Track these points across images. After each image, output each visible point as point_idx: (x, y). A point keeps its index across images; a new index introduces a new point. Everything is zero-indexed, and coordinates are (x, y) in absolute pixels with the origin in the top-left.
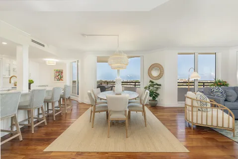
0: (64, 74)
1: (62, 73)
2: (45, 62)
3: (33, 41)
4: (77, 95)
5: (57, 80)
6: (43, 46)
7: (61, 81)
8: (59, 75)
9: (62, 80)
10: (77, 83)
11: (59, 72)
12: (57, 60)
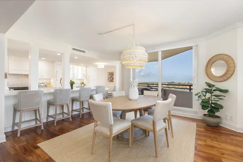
2: (96, 66)
3: (74, 49)
5: (110, 82)
6: (84, 52)
8: (111, 77)
9: (113, 82)
11: (111, 74)
12: (106, 64)
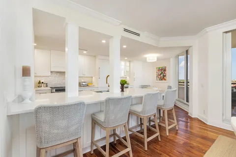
0: (167, 72)
1: (165, 70)
3: (126, 30)
4: (186, 102)
5: (160, 80)
6: (138, 35)
7: (163, 81)
8: (162, 74)
9: (165, 80)
10: (185, 84)
11: (162, 70)
